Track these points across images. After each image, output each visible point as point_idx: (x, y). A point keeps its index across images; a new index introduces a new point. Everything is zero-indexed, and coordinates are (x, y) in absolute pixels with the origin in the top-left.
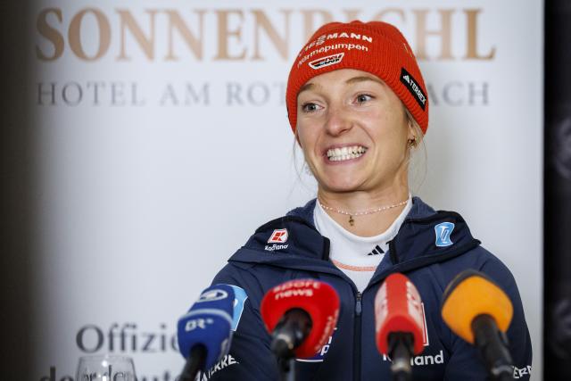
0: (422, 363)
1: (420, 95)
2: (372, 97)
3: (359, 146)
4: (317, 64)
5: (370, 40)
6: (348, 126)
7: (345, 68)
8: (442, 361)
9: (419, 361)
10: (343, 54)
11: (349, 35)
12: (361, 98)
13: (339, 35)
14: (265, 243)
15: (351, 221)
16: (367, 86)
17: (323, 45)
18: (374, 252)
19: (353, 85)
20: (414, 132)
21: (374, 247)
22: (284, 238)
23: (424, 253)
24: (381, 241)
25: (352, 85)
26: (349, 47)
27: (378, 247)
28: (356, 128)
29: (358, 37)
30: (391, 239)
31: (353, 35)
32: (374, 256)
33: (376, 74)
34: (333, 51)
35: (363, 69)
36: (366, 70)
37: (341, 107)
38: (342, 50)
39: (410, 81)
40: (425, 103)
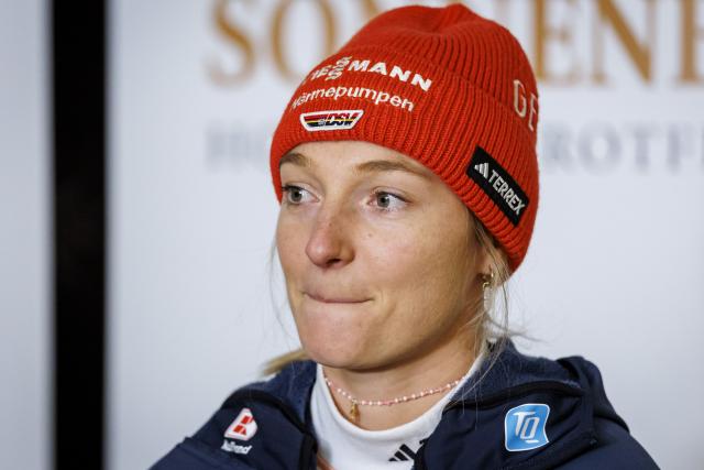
4: (313, 121)
5: (426, 85)
7: (359, 140)
10: (361, 113)
11: (389, 69)
12: (384, 198)
13: (370, 66)
14: (222, 439)
15: (357, 413)
16: (395, 180)
17: (336, 83)
18: (398, 455)
19: (370, 174)
20: (493, 262)
21: (396, 447)
22: (251, 428)
24: (409, 437)
26: (379, 97)
27: (404, 448)
29: (404, 77)
30: (427, 436)
31: (396, 71)
32: (400, 464)
33: (418, 158)
34: (346, 103)
35: (392, 146)
36: (402, 150)
37: (341, 212)
38: (363, 103)
39: (490, 174)
40: (522, 210)
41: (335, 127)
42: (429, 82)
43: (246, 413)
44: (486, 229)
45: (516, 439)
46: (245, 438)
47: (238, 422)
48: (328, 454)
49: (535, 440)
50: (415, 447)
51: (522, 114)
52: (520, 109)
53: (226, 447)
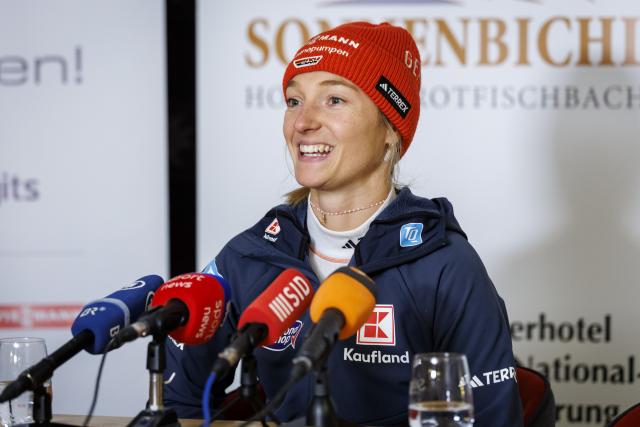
0: (389, 361)
1: (400, 103)
2: (344, 101)
3: (326, 144)
4: (299, 63)
5: (356, 46)
6: (313, 126)
7: (320, 70)
8: (408, 361)
9: (386, 359)
10: (321, 57)
11: (338, 38)
12: (335, 100)
13: (330, 37)
14: (264, 233)
15: (325, 219)
16: (339, 90)
17: (312, 46)
18: (347, 245)
21: (346, 241)
22: (278, 229)
23: (388, 255)
24: (353, 237)
25: (325, 87)
26: (331, 50)
27: (350, 241)
28: (323, 129)
29: (345, 42)
30: (363, 235)
31: (342, 39)
32: (348, 250)
33: (350, 79)
34: (316, 53)
35: (337, 73)
36: (341, 75)
37: (312, 107)
38: (323, 53)
39: (388, 90)
40: (407, 111)
41: (309, 65)
42: (358, 45)
43: (276, 221)
44: (388, 119)
45: (406, 240)
46: (275, 233)
47: (272, 225)
48: (314, 244)
49: (416, 241)
50: (356, 242)
51: (410, 66)
52: (409, 63)
53: (266, 237)
